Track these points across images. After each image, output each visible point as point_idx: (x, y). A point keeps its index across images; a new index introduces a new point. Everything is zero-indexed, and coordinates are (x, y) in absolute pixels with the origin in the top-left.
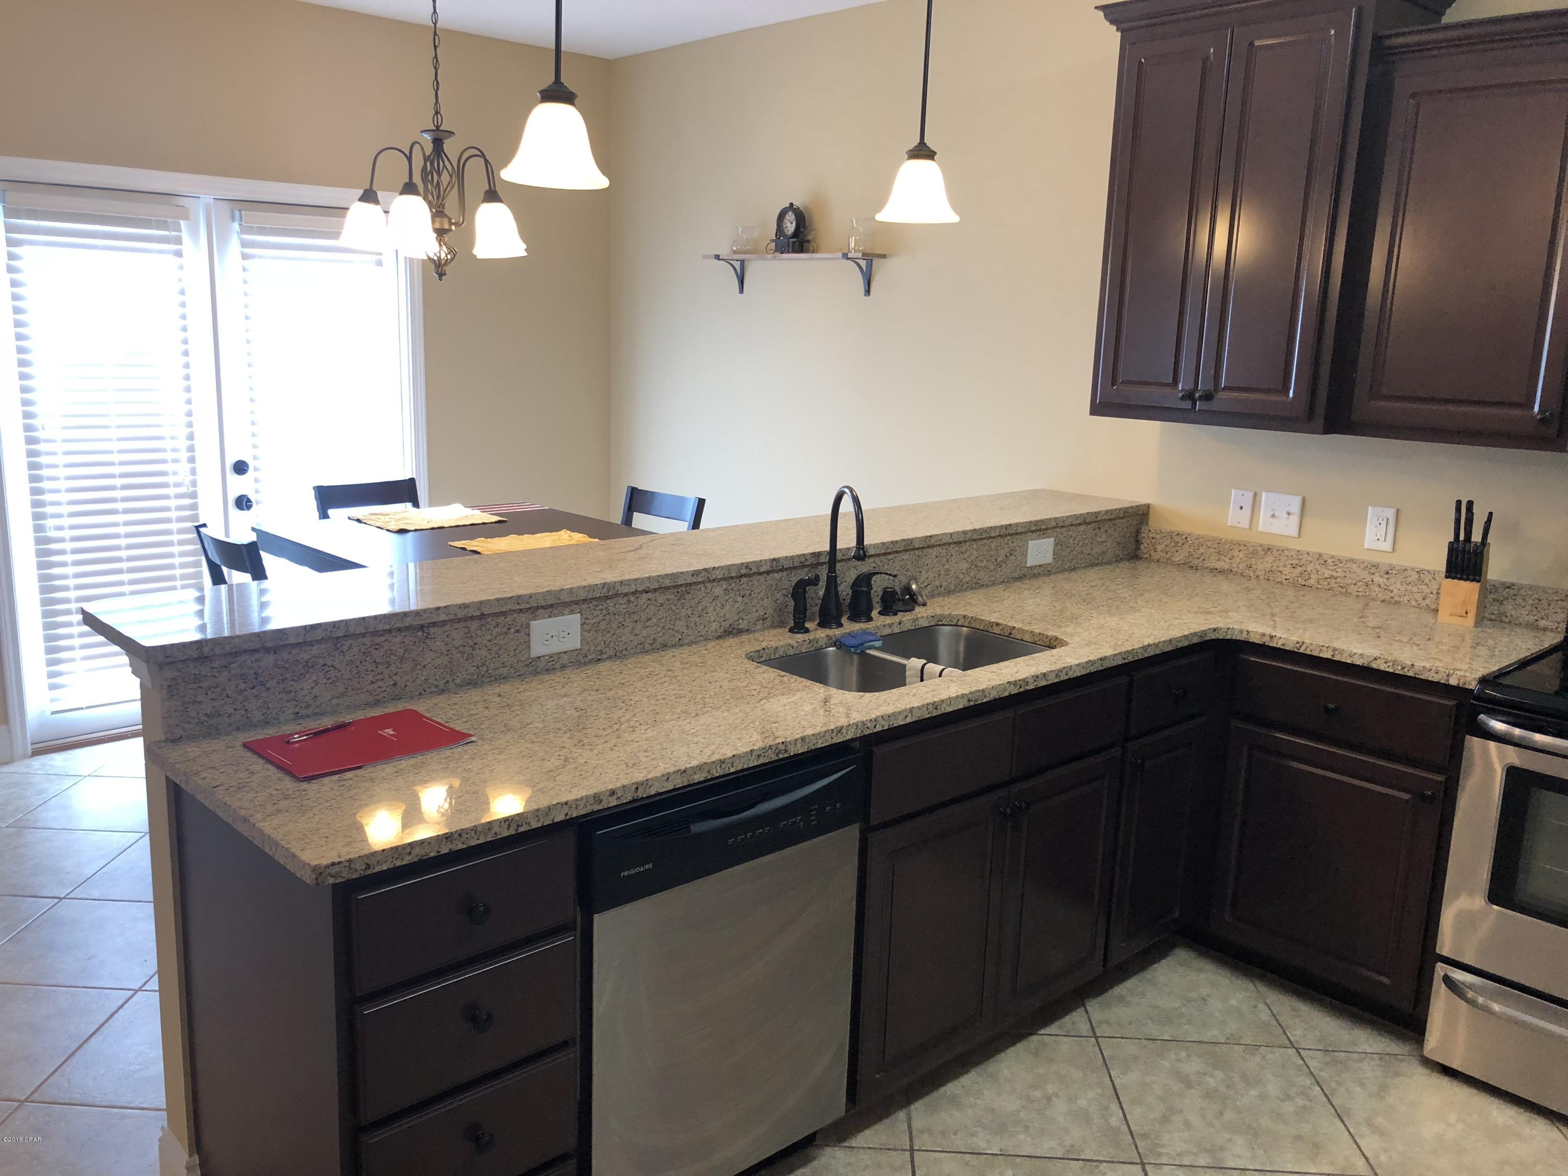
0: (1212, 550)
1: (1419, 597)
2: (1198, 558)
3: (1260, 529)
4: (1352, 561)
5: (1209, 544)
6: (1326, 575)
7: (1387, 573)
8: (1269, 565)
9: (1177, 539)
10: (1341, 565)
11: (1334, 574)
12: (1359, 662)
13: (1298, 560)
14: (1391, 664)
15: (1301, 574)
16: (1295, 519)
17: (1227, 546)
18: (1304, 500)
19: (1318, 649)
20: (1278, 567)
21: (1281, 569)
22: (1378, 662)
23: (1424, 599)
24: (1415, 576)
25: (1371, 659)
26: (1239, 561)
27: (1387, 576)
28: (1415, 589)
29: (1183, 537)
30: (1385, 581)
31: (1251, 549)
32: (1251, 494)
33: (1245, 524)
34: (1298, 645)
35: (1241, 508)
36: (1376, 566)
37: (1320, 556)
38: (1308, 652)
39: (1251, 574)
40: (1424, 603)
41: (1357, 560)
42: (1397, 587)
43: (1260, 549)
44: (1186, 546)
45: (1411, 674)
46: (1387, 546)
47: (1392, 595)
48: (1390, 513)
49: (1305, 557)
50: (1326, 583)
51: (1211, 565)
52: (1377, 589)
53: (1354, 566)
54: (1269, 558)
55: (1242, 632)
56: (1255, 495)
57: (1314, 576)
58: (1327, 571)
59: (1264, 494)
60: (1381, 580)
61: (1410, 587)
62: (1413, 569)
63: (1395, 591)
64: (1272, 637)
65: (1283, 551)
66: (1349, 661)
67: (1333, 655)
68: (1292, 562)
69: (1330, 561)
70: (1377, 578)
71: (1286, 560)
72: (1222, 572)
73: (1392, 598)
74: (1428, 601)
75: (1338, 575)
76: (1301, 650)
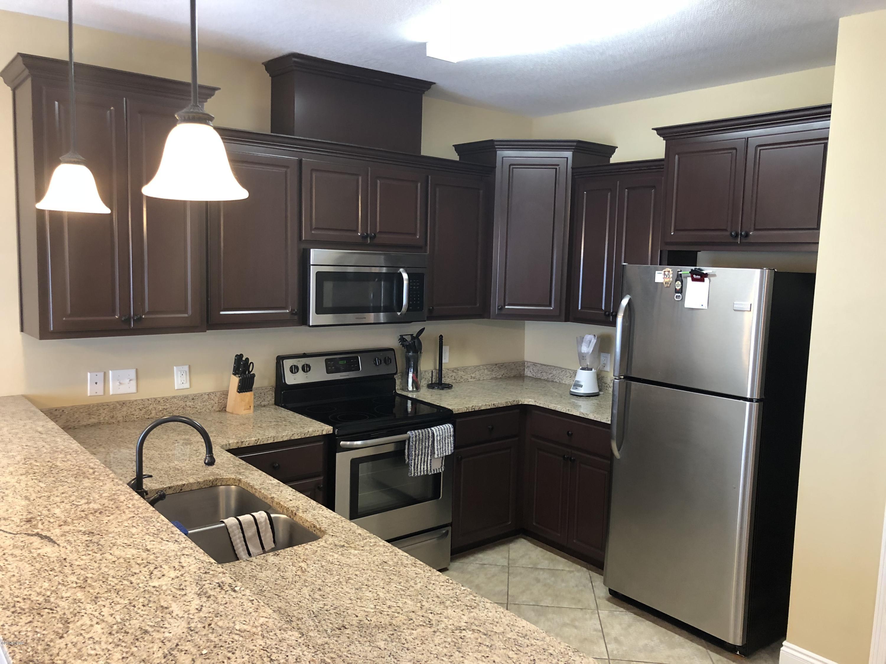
0: (84, 414)
1: (210, 407)
2: (74, 422)
3: (111, 393)
4: (174, 397)
5: (81, 410)
6: (160, 409)
7: (193, 399)
8: (125, 413)
9: (57, 413)
10: (167, 401)
11: (165, 407)
12: (285, 439)
13: (144, 404)
14: (299, 435)
15: (146, 412)
16: (134, 383)
17: (95, 409)
18: (137, 369)
19: (266, 440)
20: (131, 412)
21: (134, 412)
22: (294, 436)
23: (212, 407)
24: (207, 397)
25: (291, 435)
26: (104, 415)
27: (193, 401)
28: (208, 404)
29: (61, 411)
30: (193, 403)
31: (112, 406)
32: (102, 374)
33: (101, 392)
34: (256, 442)
35: (96, 383)
36: (186, 397)
37: (155, 399)
38: (262, 443)
39: (114, 421)
40: (213, 409)
41: (177, 396)
42: (199, 405)
43: (118, 405)
44: (63, 416)
45: (308, 436)
46: (187, 385)
47: (197, 410)
48: (186, 368)
49: (146, 403)
50: (161, 414)
51: (85, 423)
52: (189, 409)
53: (175, 400)
54: (125, 409)
55: (226, 445)
56: (105, 373)
57: (154, 412)
58: (160, 407)
59: (110, 372)
60: (190, 403)
61: (205, 403)
62: (205, 394)
63: (198, 407)
64: (242, 442)
65: (133, 402)
66: (281, 440)
67: (274, 440)
68: (139, 407)
69: (162, 401)
70: (188, 403)
71: (136, 407)
72: (93, 425)
73: (197, 411)
74: (214, 408)
75: (167, 407)
76: (258, 444)
